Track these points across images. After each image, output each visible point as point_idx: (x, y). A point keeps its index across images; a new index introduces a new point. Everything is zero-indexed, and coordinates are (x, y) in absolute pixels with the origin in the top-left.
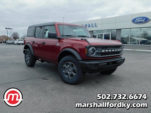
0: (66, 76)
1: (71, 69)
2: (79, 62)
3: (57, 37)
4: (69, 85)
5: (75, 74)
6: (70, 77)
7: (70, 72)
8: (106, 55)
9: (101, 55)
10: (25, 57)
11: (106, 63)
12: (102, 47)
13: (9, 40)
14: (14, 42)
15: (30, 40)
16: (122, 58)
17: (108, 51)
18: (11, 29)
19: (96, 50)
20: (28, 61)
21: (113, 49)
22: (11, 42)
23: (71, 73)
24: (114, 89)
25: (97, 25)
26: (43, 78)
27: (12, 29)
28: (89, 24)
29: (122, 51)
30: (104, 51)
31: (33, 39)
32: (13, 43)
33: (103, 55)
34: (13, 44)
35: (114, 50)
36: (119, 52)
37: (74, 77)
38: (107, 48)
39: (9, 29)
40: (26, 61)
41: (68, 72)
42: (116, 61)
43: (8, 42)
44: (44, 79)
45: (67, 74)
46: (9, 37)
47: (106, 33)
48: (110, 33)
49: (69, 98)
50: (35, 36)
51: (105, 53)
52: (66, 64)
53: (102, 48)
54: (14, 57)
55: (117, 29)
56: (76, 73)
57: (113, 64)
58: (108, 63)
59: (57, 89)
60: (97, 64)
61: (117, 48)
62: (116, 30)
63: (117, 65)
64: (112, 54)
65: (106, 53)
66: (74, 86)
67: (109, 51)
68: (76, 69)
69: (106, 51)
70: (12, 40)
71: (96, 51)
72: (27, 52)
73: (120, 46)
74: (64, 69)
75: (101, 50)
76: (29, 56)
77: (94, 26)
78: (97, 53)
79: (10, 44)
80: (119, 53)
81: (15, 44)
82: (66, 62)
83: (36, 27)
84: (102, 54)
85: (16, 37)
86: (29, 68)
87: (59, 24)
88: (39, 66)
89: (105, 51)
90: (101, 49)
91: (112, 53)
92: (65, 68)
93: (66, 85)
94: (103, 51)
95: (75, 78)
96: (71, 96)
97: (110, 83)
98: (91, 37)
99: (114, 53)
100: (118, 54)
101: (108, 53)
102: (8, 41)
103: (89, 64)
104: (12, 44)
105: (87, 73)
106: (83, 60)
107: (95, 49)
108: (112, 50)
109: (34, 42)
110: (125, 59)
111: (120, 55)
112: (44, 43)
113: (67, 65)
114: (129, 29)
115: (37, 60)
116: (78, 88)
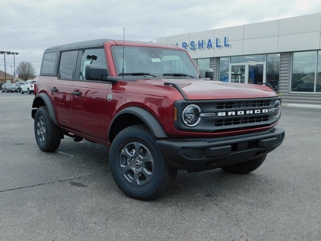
0: (129, 178)
1: (141, 160)
2: (158, 141)
3: (109, 77)
4: (135, 203)
5: (150, 173)
6: (138, 181)
7: (138, 166)
8: (230, 124)
9: (216, 125)
10: (36, 128)
11: (230, 146)
12: (218, 103)
13: (10, 81)
14: (22, 86)
15: (47, 83)
16: (276, 133)
17: (234, 113)
18: (13, 53)
19: (203, 112)
20: (41, 137)
21: (249, 107)
22: (14, 86)
23: (139, 170)
24: (250, 214)
25: (229, 43)
26: (74, 181)
27: (17, 54)
28: (210, 41)
29: (275, 113)
30: (224, 114)
31: (55, 82)
32: (19, 90)
33: (221, 125)
34: (20, 92)
35: (251, 112)
36: (266, 117)
37: (148, 180)
38: (231, 107)
39: (9, 53)
40: (38, 137)
41: (134, 169)
42: (257, 141)
43: (7, 87)
44: (76, 184)
45: (131, 172)
46: (9, 75)
47: (254, 64)
48: (264, 64)
49: (127, 235)
50: (58, 74)
51: (226, 120)
52: (127, 147)
53: (218, 108)
54: (13, 126)
55: (282, 53)
56: (153, 170)
57: (249, 147)
58: (235, 146)
59: (102, 210)
60: (204, 149)
61: (261, 105)
62: (279, 55)
63: (262, 149)
64: (246, 122)
65: (230, 120)
66: (147, 204)
67: (239, 113)
68: (152, 160)
69: (230, 114)
70: (17, 81)
71: (202, 115)
72: (40, 114)
73: (269, 101)
74: (125, 160)
75: (217, 113)
76: (44, 126)
77: (222, 44)
78: (206, 121)
79: (12, 92)
80: (267, 120)
81: (23, 93)
82: (128, 142)
83: (61, 52)
84: (219, 121)
85: (25, 75)
86: (44, 154)
87: (116, 45)
88: (68, 150)
89: (227, 114)
90: (215, 109)
91: (246, 118)
92: (125, 157)
93: (128, 200)
94: (220, 114)
95: (149, 182)
96: (134, 231)
97: (243, 198)
98: (200, 77)
99: (252, 118)
100: (264, 120)
101: (236, 120)
102: (8, 85)
103: (183, 148)
104: (16, 92)
105: (180, 172)
106: (170, 137)
107: (200, 110)
108: (248, 112)
109: (56, 90)
110: (283, 134)
111: (268, 125)
112: (78, 93)
113: (130, 150)
114: (316, 52)
115: (65, 136)
116: (157, 208)
